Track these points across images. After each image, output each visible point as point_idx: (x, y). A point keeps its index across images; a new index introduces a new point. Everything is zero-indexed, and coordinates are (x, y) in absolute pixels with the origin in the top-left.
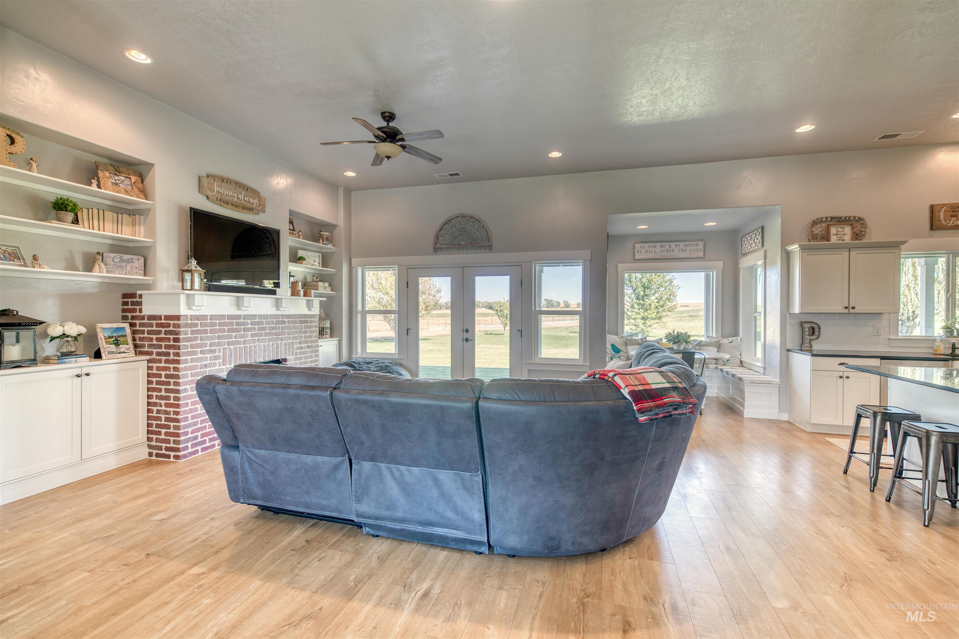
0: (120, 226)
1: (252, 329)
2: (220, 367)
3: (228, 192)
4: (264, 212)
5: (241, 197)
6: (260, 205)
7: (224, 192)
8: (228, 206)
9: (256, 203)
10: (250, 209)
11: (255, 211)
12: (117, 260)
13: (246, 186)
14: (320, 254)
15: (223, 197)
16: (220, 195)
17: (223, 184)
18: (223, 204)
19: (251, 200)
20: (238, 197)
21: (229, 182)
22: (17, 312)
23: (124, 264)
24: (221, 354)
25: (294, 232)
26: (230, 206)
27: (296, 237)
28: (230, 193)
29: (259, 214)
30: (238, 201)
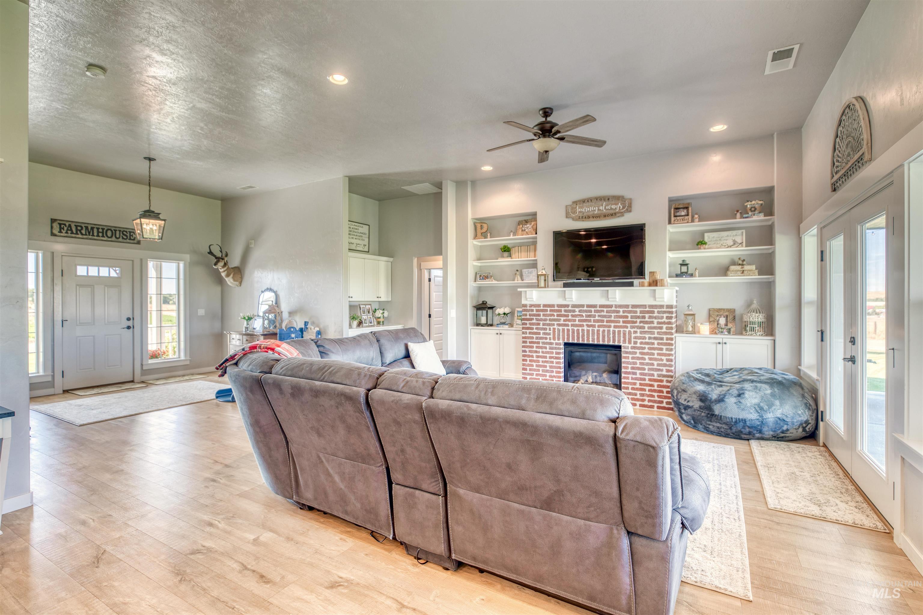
0: (529, 253)
1: (580, 315)
2: (550, 341)
3: (588, 209)
4: (630, 211)
5: (603, 207)
6: (623, 208)
7: (585, 210)
8: (590, 219)
9: (620, 207)
10: (612, 215)
11: (618, 215)
12: (527, 273)
13: (606, 197)
14: (744, 231)
15: (585, 214)
16: (582, 213)
17: (585, 204)
18: (585, 219)
19: (613, 207)
20: (599, 210)
21: (590, 201)
22: (486, 302)
23: (529, 274)
24: (551, 332)
25: (686, 217)
26: (591, 219)
27: (688, 222)
28: (591, 209)
29: (623, 215)
30: (599, 212)
